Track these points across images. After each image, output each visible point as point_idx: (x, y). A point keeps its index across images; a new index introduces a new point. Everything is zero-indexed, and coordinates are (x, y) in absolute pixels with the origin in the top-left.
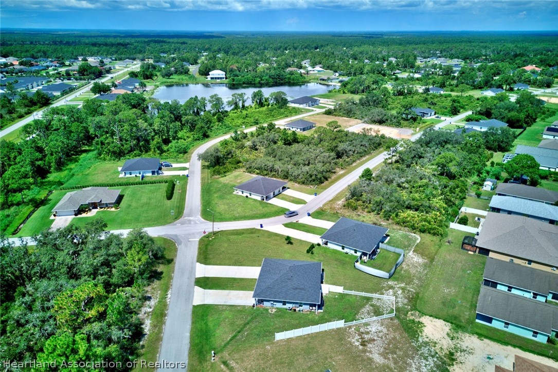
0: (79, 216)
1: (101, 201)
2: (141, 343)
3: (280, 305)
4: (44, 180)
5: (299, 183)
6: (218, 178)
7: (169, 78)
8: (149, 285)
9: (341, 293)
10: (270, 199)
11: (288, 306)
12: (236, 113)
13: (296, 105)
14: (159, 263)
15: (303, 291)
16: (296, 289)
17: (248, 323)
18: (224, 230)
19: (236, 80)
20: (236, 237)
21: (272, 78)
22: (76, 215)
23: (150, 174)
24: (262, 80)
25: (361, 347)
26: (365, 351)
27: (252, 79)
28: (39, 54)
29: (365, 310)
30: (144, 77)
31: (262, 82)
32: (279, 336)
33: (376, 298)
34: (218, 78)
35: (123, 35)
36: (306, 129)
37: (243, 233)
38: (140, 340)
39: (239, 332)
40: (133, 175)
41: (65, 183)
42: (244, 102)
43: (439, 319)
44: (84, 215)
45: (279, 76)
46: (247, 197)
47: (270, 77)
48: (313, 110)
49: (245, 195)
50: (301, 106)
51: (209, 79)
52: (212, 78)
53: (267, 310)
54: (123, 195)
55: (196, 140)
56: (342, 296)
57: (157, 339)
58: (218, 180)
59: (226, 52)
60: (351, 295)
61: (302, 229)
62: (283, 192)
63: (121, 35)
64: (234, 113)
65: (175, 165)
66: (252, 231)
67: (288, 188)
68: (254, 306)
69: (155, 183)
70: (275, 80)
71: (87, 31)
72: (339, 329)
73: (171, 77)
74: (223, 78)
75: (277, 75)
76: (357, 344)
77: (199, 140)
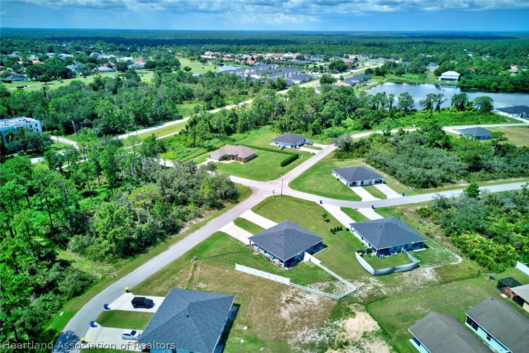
0: (221, 162)
1: (237, 155)
2: (172, 236)
3: (262, 252)
4: (228, 137)
5: (400, 182)
6: (335, 161)
7: (400, 77)
8: (209, 210)
9: (318, 266)
10: (357, 186)
11: (267, 255)
12: (425, 113)
13: (505, 114)
14: (230, 201)
15: (281, 248)
16: (278, 245)
17: (233, 253)
18: (292, 195)
19: (467, 82)
20: (294, 203)
21: (514, 84)
22: (220, 160)
23: (290, 147)
24: (499, 84)
25: (284, 302)
26: (283, 305)
27: (487, 84)
28: (318, 52)
29: (320, 284)
30: (376, 74)
31: (499, 87)
32: (239, 268)
33: (341, 282)
34: (450, 80)
35: (406, 36)
36: (481, 138)
37: (303, 203)
38: (172, 234)
39: (222, 255)
40: (278, 145)
41: (237, 141)
42: (440, 103)
43: (375, 320)
44: (224, 162)
45: (524, 82)
46: (338, 179)
47: (511, 82)
48: (522, 122)
49: (338, 177)
50: (511, 116)
51: (440, 80)
52: (443, 79)
53: (253, 251)
54: (258, 156)
55: (355, 129)
56: (317, 267)
57: (182, 238)
58: (334, 162)
59: (493, 55)
60: (324, 271)
61: (351, 216)
62: (375, 184)
63: (404, 36)
64: (423, 113)
65: (315, 145)
66: (312, 204)
67: (384, 183)
68: (248, 246)
69: (287, 154)
70: (517, 86)
71: (379, 33)
72: (284, 285)
73: (403, 75)
74: (455, 80)
75: (522, 81)
76: (284, 299)
77: (357, 129)
